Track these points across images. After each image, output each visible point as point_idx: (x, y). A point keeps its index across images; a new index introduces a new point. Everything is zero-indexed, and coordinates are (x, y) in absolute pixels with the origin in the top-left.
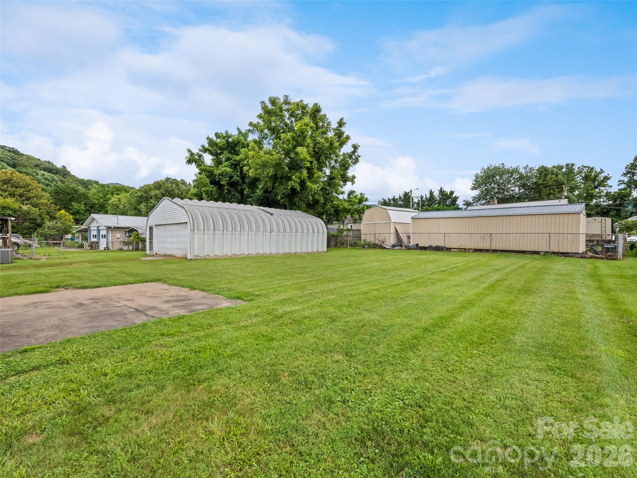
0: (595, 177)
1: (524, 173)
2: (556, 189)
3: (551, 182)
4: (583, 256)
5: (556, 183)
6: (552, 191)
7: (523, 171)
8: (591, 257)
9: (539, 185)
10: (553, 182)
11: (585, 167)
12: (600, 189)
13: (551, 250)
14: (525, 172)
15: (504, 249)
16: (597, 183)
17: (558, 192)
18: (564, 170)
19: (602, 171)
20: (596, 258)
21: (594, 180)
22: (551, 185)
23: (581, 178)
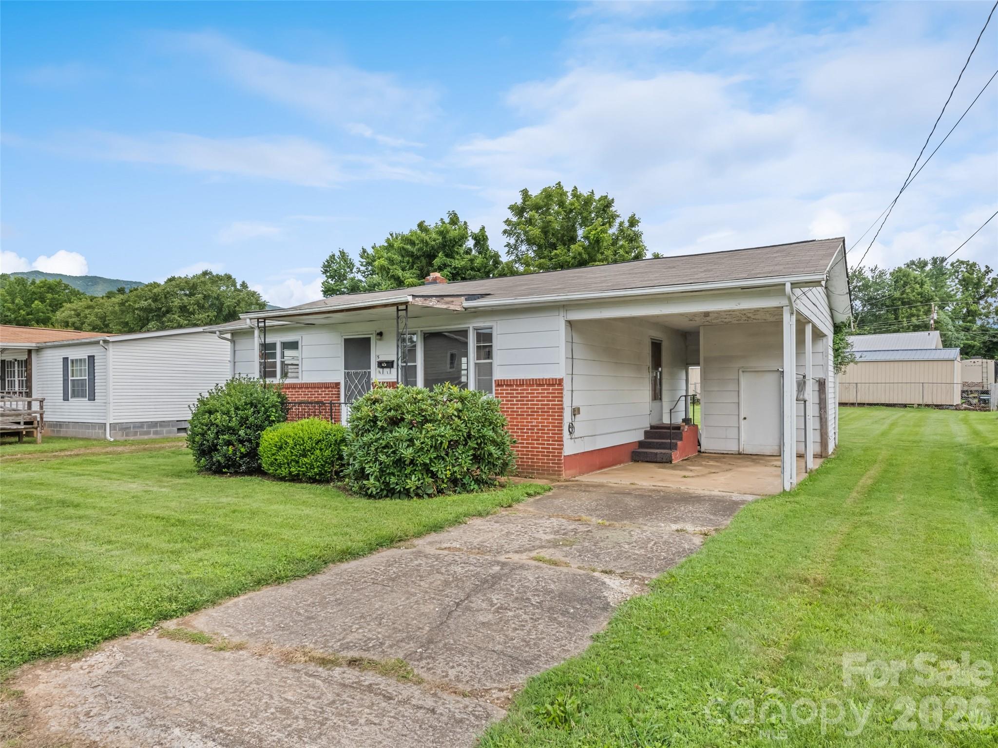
0: (980, 280)
1: (871, 279)
2: (920, 308)
3: (914, 296)
4: (957, 408)
5: (921, 297)
6: (914, 311)
7: (868, 275)
8: (966, 409)
9: (895, 299)
10: (916, 296)
11: (962, 262)
12: (986, 302)
13: (925, 403)
14: (873, 277)
15: (871, 402)
16: (982, 290)
17: (923, 312)
18: (929, 267)
19: (988, 271)
20: (969, 410)
21: (978, 285)
22: (914, 301)
23: (957, 281)
